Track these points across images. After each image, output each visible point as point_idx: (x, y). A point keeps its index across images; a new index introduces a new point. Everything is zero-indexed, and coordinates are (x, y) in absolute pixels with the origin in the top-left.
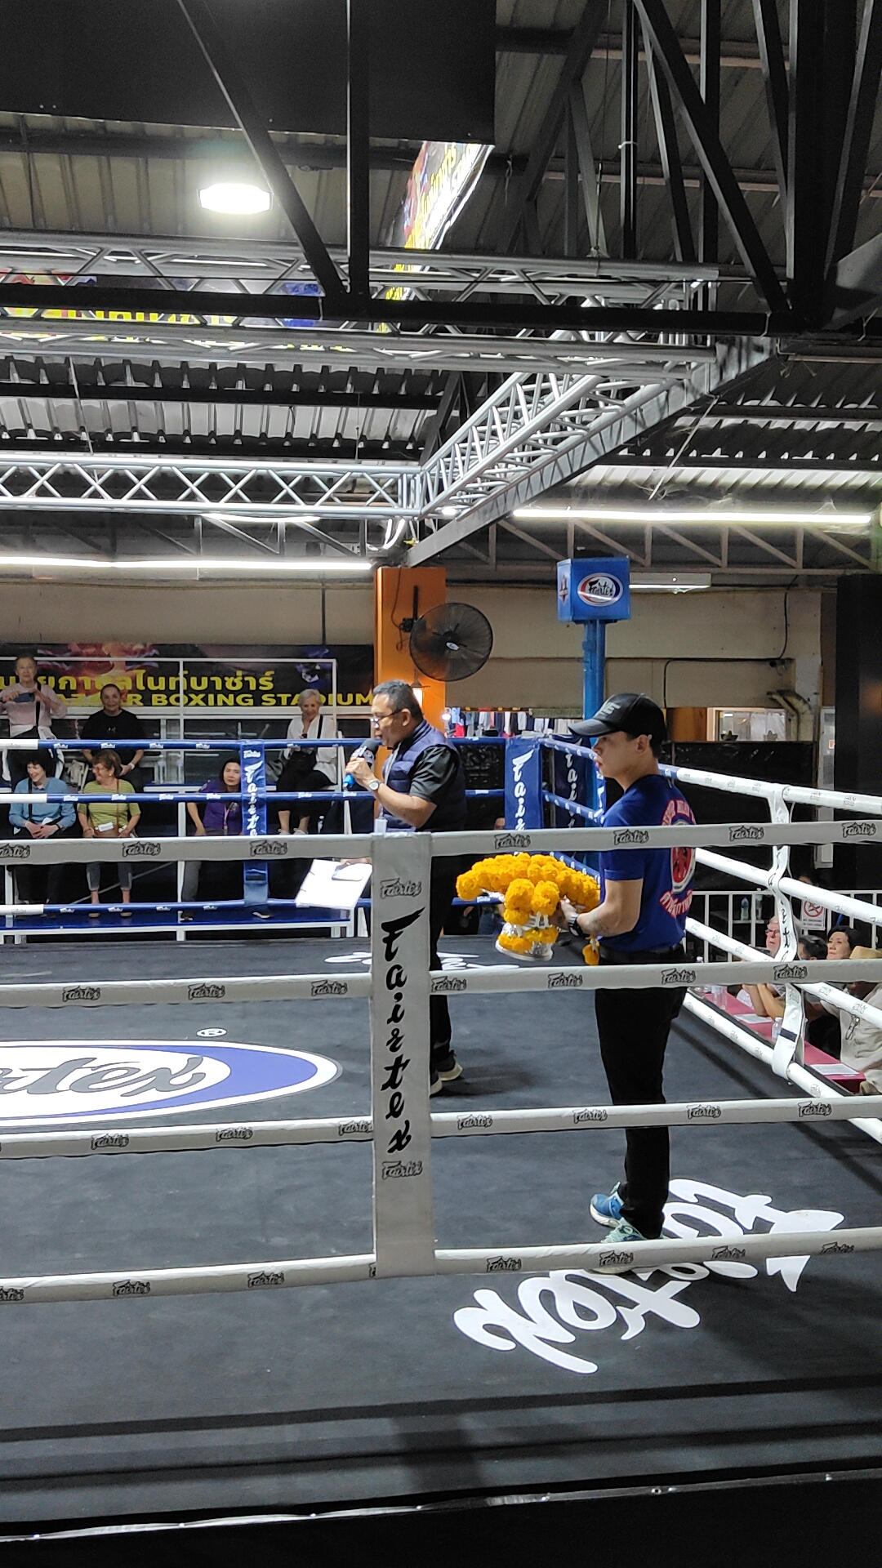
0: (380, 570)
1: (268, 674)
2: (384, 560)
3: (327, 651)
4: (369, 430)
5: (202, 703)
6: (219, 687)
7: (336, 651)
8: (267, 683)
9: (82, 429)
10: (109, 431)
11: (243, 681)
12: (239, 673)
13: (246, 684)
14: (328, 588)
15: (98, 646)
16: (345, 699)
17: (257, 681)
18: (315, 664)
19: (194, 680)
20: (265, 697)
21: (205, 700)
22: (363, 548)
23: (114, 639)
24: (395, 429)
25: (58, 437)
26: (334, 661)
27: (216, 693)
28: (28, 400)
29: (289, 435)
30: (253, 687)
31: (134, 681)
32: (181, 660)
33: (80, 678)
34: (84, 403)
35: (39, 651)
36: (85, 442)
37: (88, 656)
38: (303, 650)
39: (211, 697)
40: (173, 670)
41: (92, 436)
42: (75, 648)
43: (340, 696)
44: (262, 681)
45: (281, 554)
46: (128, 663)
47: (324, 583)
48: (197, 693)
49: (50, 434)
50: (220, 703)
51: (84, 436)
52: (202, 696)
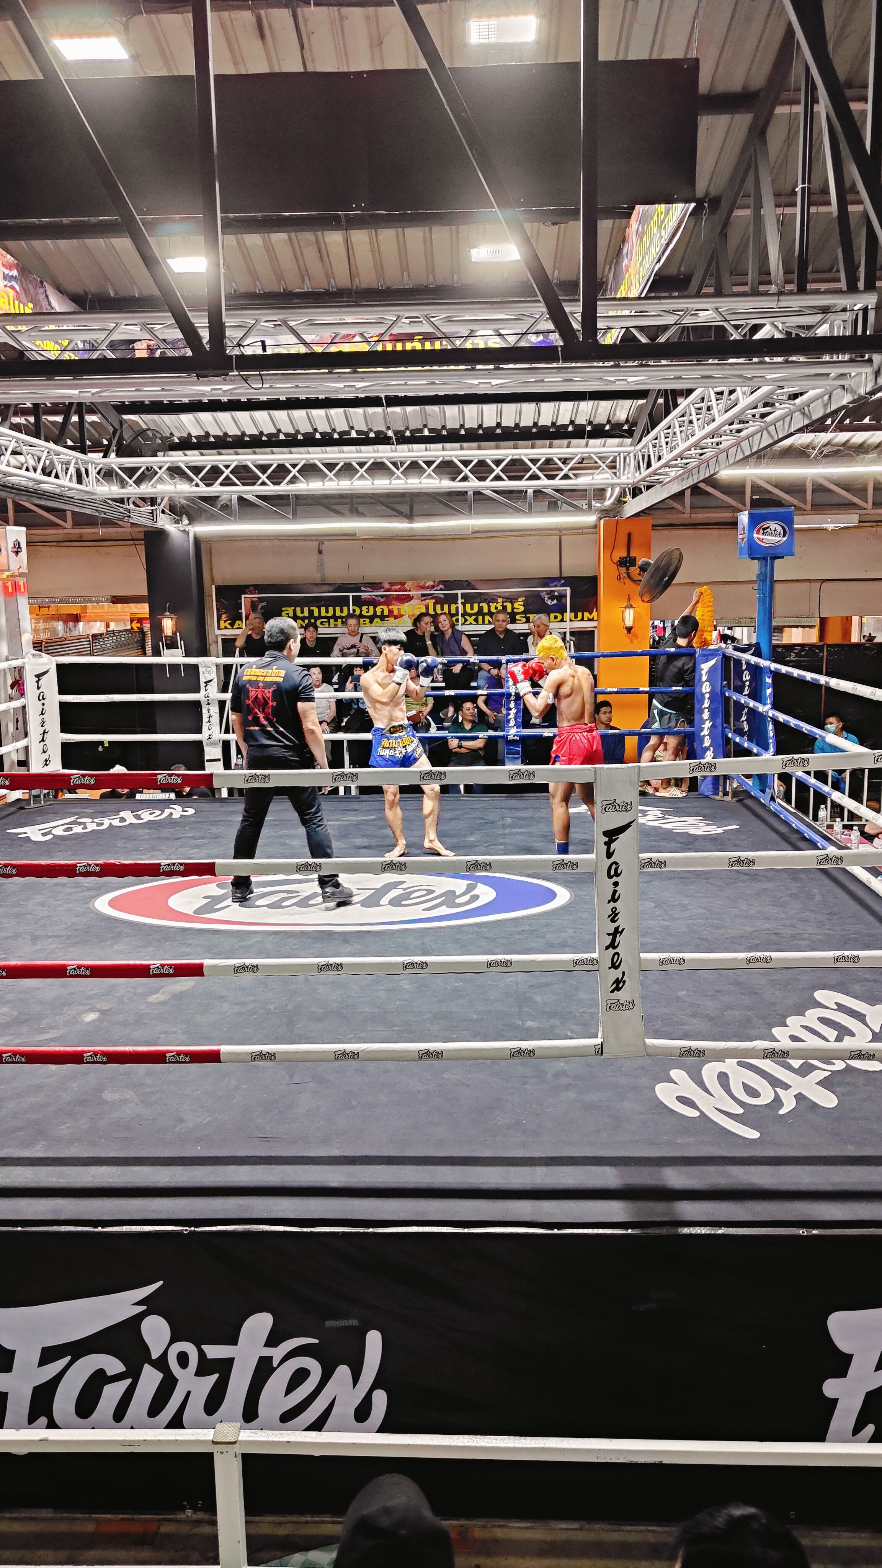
0: (602, 521)
1: (520, 599)
2: (605, 513)
3: (563, 581)
4: (595, 417)
5: (474, 622)
6: (485, 610)
7: (571, 581)
8: (519, 607)
9: (388, 428)
10: (407, 428)
11: (502, 606)
12: (500, 600)
13: (505, 608)
14: (564, 534)
15: (403, 584)
16: (576, 617)
17: (513, 605)
18: (554, 591)
19: (468, 606)
20: (518, 617)
21: (476, 620)
22: (590, 506)
23: (413, 578)
24: (615, 415)
25: (372, 435)
26: (568, 589)
27: (484, 615)
28: (351, 410)
29: (535, 424)
30: (509, 610)
31: (427, 608)
32: (459, 592)
33: (391, 607)
34: (390, 409)
35: (363, 589)
36: (390, 438)
37: (396, 591)
38: (547, 581)
39: (480, 618)
40: (453, 599)
41: (396, 433)
42: (387, 586)
43: (573, 614)
44: (516, 605)
45: (530, 511)
46: (423, 595)
47: (560, 532)
48: (470, 615)
49: (366, 433)
50: (486, 622)
51: (390, 433)
52: (474, 617)
